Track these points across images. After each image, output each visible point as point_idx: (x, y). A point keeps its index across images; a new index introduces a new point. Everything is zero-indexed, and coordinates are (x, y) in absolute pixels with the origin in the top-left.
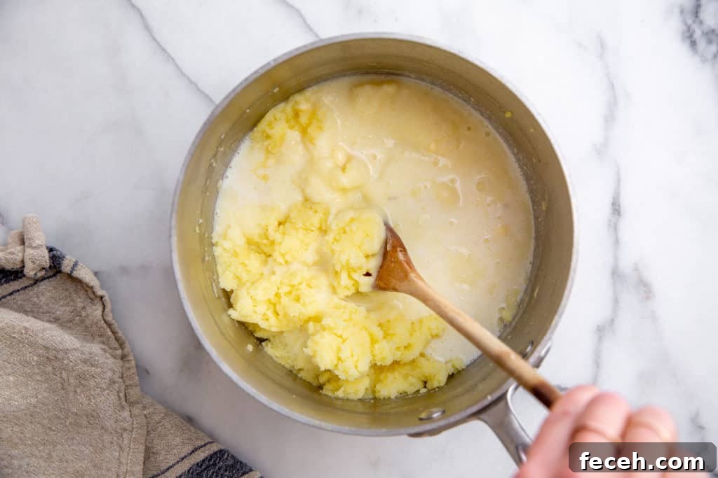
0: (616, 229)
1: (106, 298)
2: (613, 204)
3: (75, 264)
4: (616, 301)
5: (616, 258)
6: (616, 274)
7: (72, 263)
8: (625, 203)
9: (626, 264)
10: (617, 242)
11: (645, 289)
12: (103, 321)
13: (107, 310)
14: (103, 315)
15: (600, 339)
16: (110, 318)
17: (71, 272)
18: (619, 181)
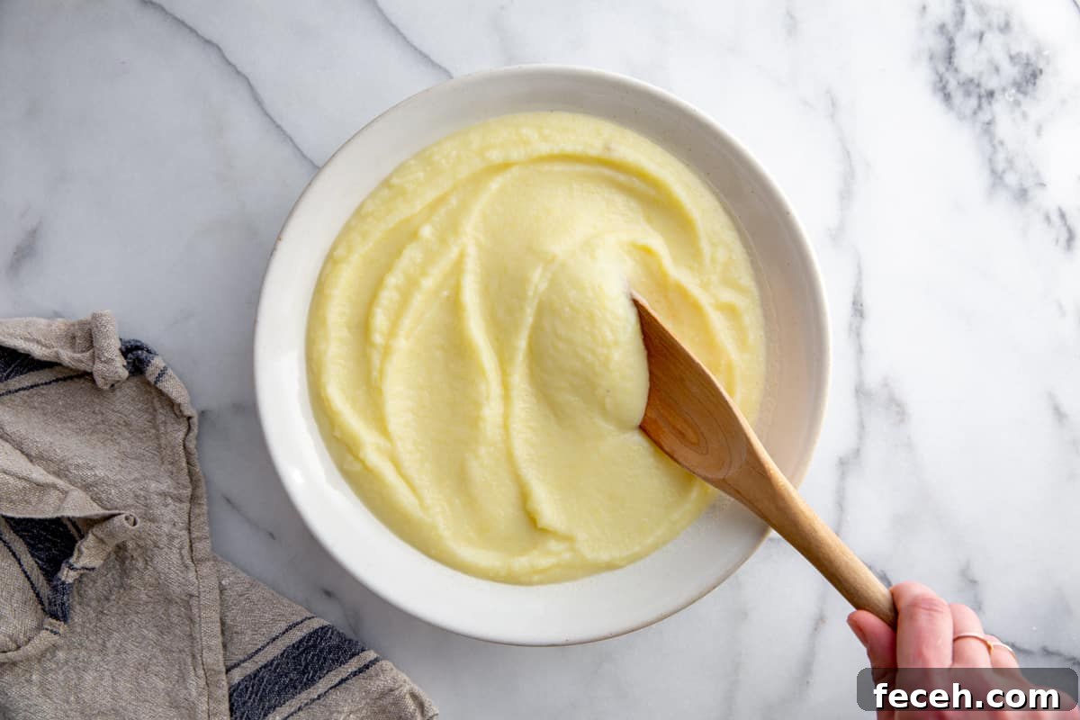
0: (858, 335)
1: (195, 420)
2: (854, 303)
3: (162, 373)
4: (862, 426)
5: (860, 372)
6: (861, 392)
7: (158, 371)
8: (869, 300)
9: (873, 379)
10: (860, 351)
11: (897, 409)
12: (182, 447)
13: (191, 434)
14: (184, 440)
15: (843, 476)
16: (192, 445)
17: (156, 383)
18: (860, 273)
